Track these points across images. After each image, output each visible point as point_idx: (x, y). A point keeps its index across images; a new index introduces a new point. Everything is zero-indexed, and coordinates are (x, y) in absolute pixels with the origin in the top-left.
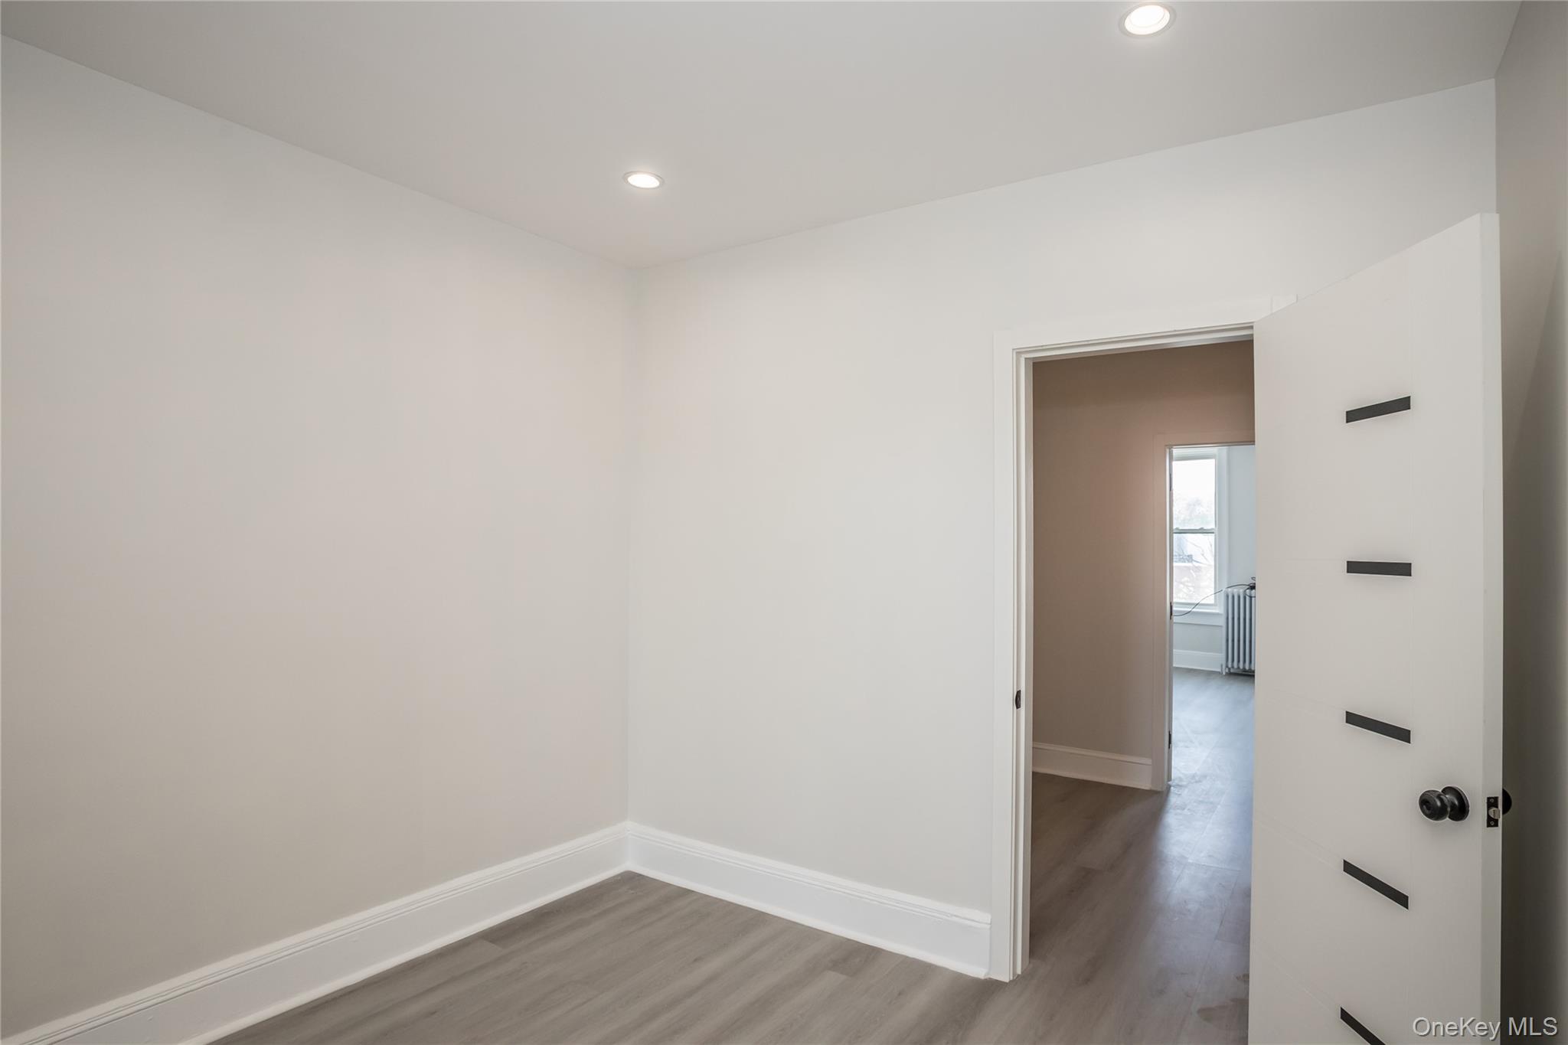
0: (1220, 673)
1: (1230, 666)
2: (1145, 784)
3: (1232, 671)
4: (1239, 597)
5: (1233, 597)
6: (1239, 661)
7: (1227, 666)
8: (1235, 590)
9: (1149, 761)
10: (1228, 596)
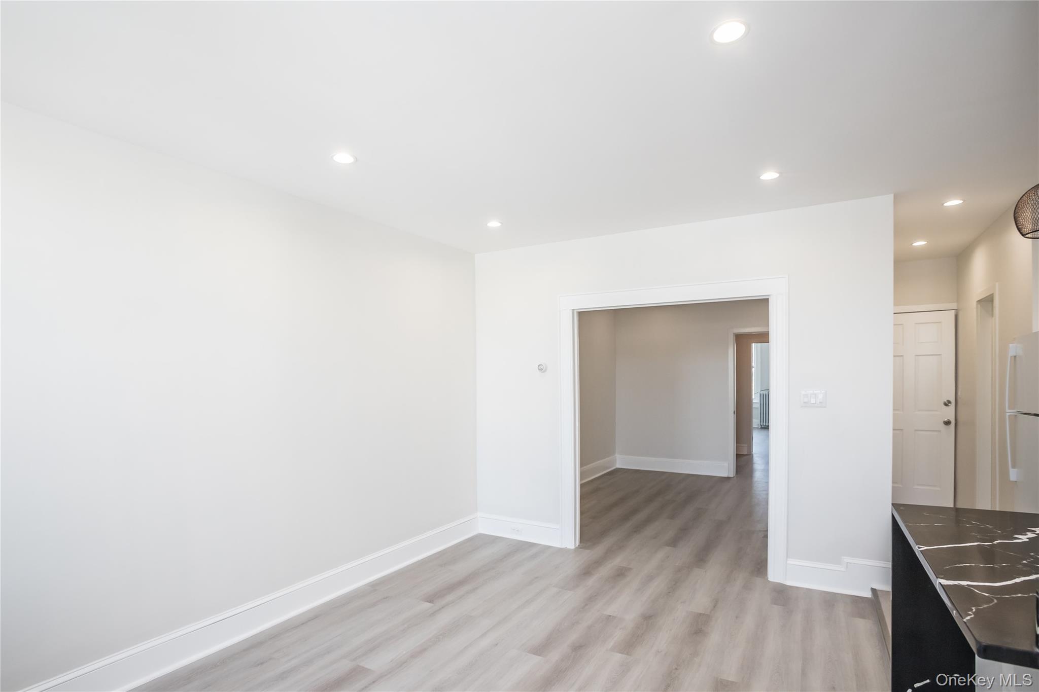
0: (758, 428)
1: (762, 424)
2: (745, 453)
3: (763, 427)
4: (766, 395)
5: (763, 395)
6: (766, 422)
7: (761, 425)
8: (764, 392)
9: (746, 445)
10: (761, 395)
